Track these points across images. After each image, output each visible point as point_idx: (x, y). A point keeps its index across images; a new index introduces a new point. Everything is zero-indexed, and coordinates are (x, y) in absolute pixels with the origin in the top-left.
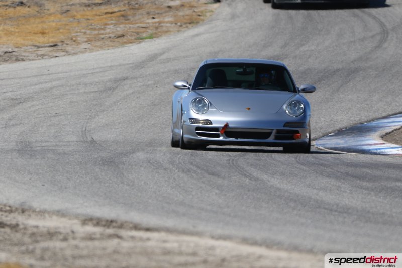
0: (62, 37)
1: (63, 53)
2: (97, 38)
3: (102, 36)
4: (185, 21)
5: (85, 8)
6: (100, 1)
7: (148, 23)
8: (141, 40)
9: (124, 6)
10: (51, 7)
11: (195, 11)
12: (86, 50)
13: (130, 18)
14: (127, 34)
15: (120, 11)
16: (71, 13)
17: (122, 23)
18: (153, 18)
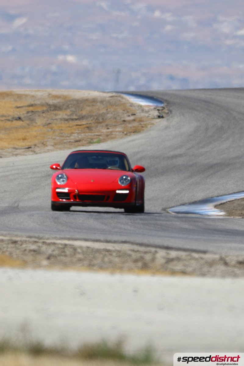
0: (36, 142)
2: (61, 143)
3: (65, 141)
4: (131, 131)
5: (63, 122)
6: (76, 117)
7: (103, 132)
8: (91, 144)
9: (92, 120)
10: (40, 121)
11: (141, 124)
12: (48, 151)
13: (93, 129)
14: (83, 140)
15: (87, 124)
16: (51, 125)
17: (84, 132)
18: (108, 129)
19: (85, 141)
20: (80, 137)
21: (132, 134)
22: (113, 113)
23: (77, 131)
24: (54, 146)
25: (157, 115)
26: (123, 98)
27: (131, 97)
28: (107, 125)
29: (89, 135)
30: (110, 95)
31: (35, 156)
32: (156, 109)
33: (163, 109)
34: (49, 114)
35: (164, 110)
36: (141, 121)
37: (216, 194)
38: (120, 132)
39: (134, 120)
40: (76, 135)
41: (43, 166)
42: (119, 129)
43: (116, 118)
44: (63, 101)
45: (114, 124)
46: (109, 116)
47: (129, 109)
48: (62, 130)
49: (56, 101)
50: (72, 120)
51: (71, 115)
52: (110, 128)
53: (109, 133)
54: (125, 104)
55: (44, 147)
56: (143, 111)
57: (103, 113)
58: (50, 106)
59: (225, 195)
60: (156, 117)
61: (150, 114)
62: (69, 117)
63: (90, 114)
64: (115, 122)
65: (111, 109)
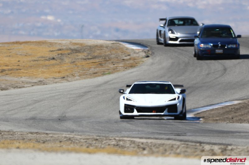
0: (68, 74)
1: (66, 81)
2: (84, 74)
3: (86, 73)
4: (129, 66)
5: (83, 61)
6: (91, 57)
7: (111, 67)
8: (104, 75)
9: (102, 59)
10: (67, 60)
11: (135, 61)
12: (77, 80)
13: (104, 65)
14: (99, 72)
16: (75, 63)
17: (98, 67)
18: (114, 65)
19: (100, 73)
20: (96, 70)
21: (130, 68)
22: (115, 54)
23: (94, 67)
24: (80, 76)
25: (144, 55)
26: (120, 44)
27: (126, 44)
28: (112, 63)
29: (102, 69)
30: (112, 42)
31: (69, 83)
32: (144, 52)
34: (73, 55)
35: (149, 52)
36: (135, 59)
37: (192, 107)
38: (122, 67)
39: (130, 59)
40: (93, 69)
41: (76, 90)
42: (121, 65)
43: (118, 58)
44: (80, 46)
45: (117, 62)
47: (126, 51)
48: (83, 66)
49: (76, 47)
50: (88, 59)
51: (87, 56)
52: (114, 64)
53: (115, 68)
54: (122, 48)
55: (74, 77)
56: (135, 53)
57: (109, 54)
58: (72, 50)
59: (199, 108)
60: (144, 57)
61: (140, 55)
62: (86, 57)
63: (99, 55)
64: (118, 60)
65: (114, 52)
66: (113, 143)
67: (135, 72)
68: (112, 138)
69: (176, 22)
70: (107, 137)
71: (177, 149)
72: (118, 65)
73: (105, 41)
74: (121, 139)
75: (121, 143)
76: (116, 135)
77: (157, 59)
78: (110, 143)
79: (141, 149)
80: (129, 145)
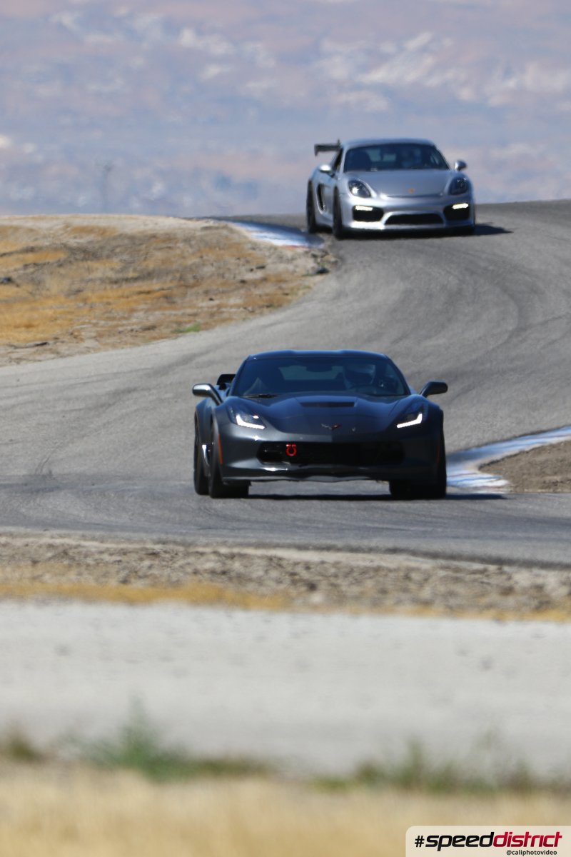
0: (57, 331)
1: (52, 356)
2: (111, 333)
3: (120, 329)
4: (261, 303)
5: (108, 287)
6: (136, 275)
7: (201, 307)
8: (180, 334)
9: (171, 281)
10: (54, 285)
11: (280, 288)
12: (88, 350)
13: (179, 300)
14: (161, 325)
15: (163, 289)
16: (82, 295)
17: (160, 308)
18: (211, 299)
19: (167, 327)
20: (153, 318)
21: (265, 310)
22: (215, 264)
23: (143, 306)
24: (98, 338)
25: (313, 268)
26: (232, 231)
27: (250, 228)
28: (206, 292)
29: (172, 314)
30: (203, 224)
31: (61, 363)
32: (310, 254)
33: (324, 254)
34: (74, 267)
35: (326, 257)
36: (281, 281)
37: (474, 441)
38: (238, 306)
39: (265, 280)
40: (141, 314)
41: (84, 383)
42: (234, 300)
43: (223, 277)
44: (100, 238)
45: (221, 289)
46: (208, 270)
47: (250, 255)
48: (109, 304)
49: (83, 240)
50: (127, 280)
51: (122, 270)
52: (213, 297)
53: (215, 309)
54: (239, 244)
55: (77, 343)
56: (281, 258)
57: (194, 264)
58: (72, 251)
59: (495, 442)
60: (311, 272)
61: (296, 266)
62: (120, 276)
63: (163, 267)
64: (224, 284)
65: (211, 257)
66: (209, 565)
67: (281, 322)
68: (208, 550)
69: (374, 156)
70: (190, 545)
71: (421, 585)
72: (224, 301)
73: (183, 221)
74: (236, 550)
75: (237, 565)
76: (219, 539)
77: (355, 279)
78: (199, 567)
79: (304, 589)
80: (261, 573)
